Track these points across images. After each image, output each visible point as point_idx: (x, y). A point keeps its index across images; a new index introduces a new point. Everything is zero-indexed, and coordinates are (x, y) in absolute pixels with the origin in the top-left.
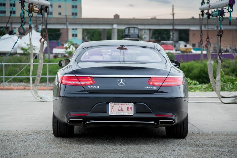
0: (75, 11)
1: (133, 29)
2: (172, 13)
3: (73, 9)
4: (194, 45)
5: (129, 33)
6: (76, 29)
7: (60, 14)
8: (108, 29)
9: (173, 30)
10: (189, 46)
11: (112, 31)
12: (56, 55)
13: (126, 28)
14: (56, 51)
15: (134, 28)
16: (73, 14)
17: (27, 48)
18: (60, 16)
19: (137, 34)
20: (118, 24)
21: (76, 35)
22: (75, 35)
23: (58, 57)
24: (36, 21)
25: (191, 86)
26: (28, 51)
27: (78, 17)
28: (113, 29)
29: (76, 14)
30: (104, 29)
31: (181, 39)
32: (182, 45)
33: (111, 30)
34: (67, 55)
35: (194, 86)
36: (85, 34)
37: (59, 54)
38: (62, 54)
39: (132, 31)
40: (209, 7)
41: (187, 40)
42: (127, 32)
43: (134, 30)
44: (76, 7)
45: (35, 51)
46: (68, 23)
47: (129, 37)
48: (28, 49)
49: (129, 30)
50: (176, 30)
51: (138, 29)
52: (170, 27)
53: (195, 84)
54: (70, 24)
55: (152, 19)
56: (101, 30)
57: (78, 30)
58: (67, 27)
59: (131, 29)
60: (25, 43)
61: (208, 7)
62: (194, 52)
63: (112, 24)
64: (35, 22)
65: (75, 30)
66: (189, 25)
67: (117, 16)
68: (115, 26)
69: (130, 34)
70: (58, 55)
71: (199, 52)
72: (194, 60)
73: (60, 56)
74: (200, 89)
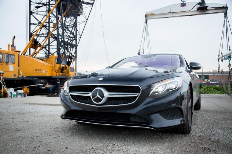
4: (211, 80)
9: (202, 75)
10: (209, 80)
25: (213, 92)
31: (205, 78)
32: (206, 80)
35: (214, 92)
41: (208, 79)
50: (204, 75)
52: (202, 74)
53: (215, 91)
62: (211, 82)
66: (209, 73)
71: (213, 82)
72: (211, 85)
74: (218, 93)
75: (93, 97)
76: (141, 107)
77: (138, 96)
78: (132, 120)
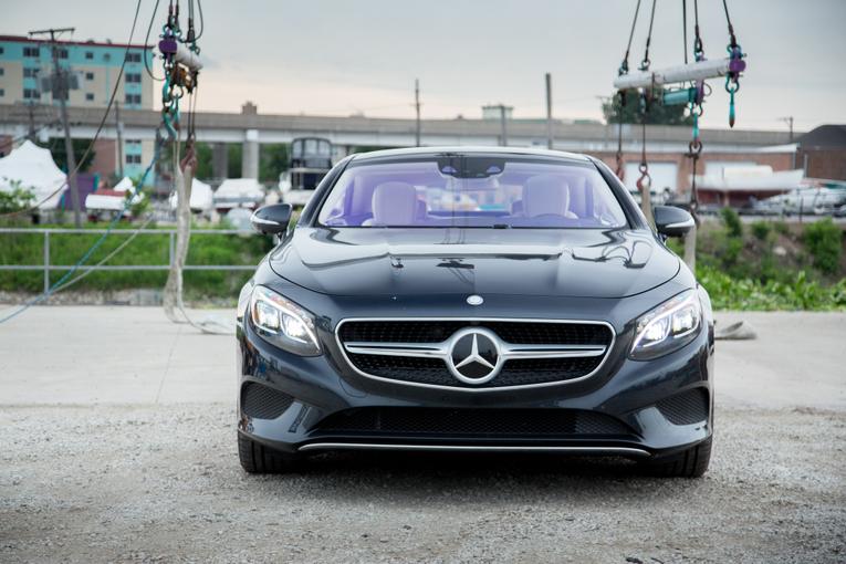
0: (134, 89)
1: (314, 143)
2: (414, 101)
3: (129, 84)
5: (303, 154)
6: (138, 142)
7: (90, 97)
8: (231, 144)
11: (245, 148)
12: (95, 214)
13: (296, 141)
14: (94, 202)
15: (318, 140)
16: (129, 98)
17: (11, 195)
18: (90, 104)
19: (327, 157)
20: (262, 129)
21: (138, 159)
22: (133, 159)
23: (102, 221)
24: (32, 115)
26: (14, 201)
27: (143, 106)
28: (247, 142)
29: (138, 99)
30: (221, 144)
33: (240, 145)
34: (128, 213)
36: (163, 156)
37: (103, 210)
38: (112, 211)
39: (311, 148)
40: (653, 80)
42: (297, 151)
43: (318, 147)
44: (138, 78)
45: (35, 200)
46: (121, 124)
47: (305, 166)
48: (15, 196)
49: (303, 147)
51: (327, 145)
54: (129, 126)
55: (352, 118)
56: (212, 146)
57: (144, 143)
58: (119, 133)
59: (308, 142)
60: (6, 179)
61: (650, 80)
63: (244, 130)
64: (27, 118)
65: (133, 144)
67: (250, 109)
68: (253, 136)
69: (306, 157)
70: (100, 214)
73: (106, 217)
75: (456, 361)
76: (611, 389)
77: (605, 353)
78: (579, 430)
